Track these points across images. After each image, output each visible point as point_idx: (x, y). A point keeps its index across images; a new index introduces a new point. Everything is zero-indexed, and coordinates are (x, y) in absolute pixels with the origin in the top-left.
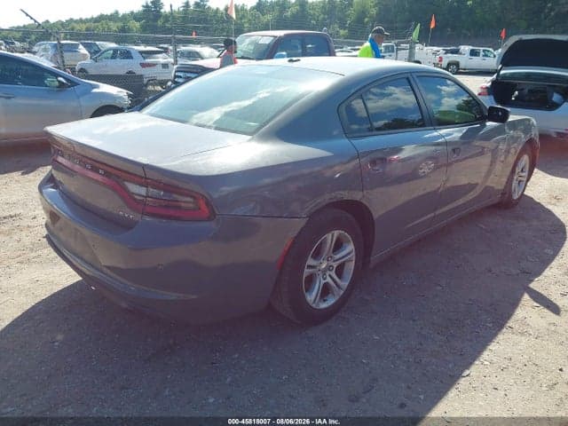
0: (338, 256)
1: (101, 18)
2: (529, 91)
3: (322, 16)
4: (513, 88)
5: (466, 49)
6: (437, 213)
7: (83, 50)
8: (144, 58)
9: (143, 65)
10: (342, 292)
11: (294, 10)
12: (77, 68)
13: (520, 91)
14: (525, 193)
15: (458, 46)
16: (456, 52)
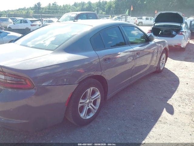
0: (93, 97)
1: (20, 9)
2: (165, 31)
3: (96, 7)
4: (159, 30)
5: (144, 18)
6: (132, 77)
7: (10, 20)
8: (32, 23)
9: (32, 25)
10: (96, 111)
11: (87, 5)
12: (8, 27)
13: (162, 31)
14: (165, 67)
15: (142, 17)
16: (141, 19)
